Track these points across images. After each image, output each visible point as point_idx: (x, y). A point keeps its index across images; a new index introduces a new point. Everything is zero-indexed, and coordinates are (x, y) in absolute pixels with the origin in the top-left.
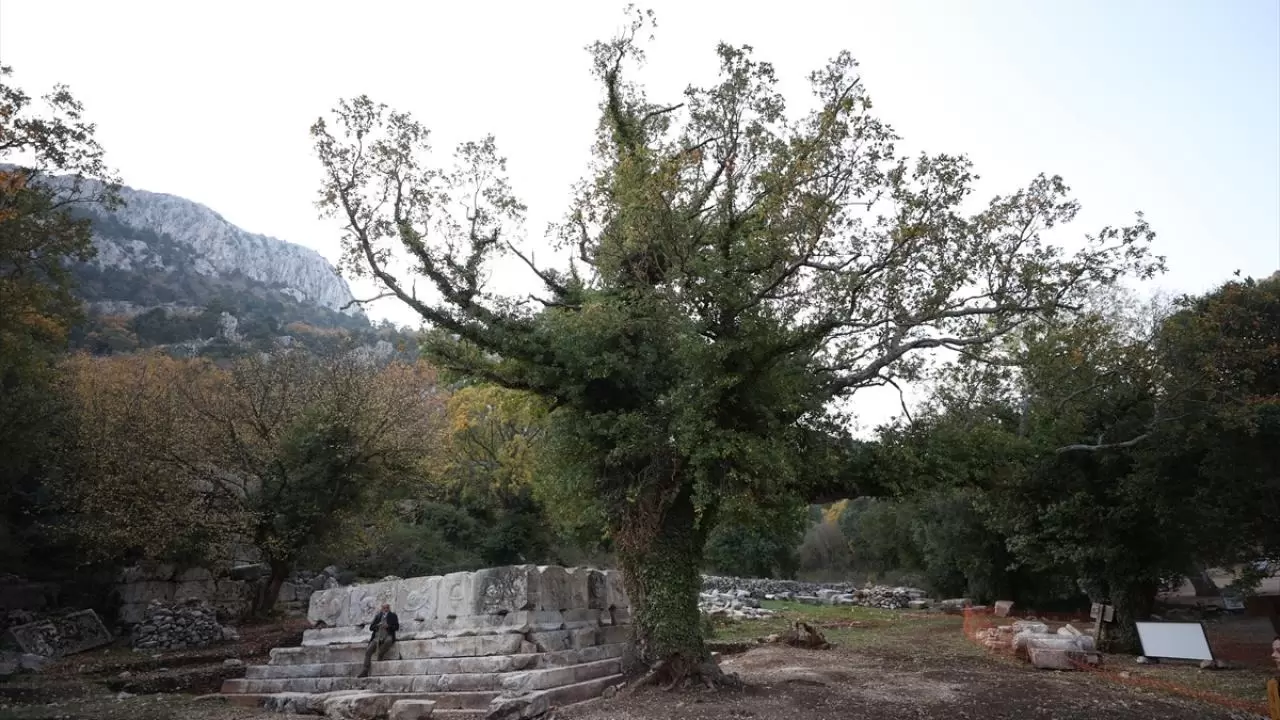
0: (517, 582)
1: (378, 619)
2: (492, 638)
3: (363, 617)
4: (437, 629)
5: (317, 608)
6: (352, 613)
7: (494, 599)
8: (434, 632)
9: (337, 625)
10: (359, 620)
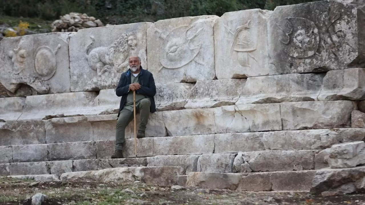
0: (342, 26)
1: (125, 79)
2: (306, 105)
3: (95, 80)
4: (217, 94)
5: (13, 63)
6: (75, 72)
7: (304, 51)
8: (214, 99)
9: (52, 90)
10: (89, 82)
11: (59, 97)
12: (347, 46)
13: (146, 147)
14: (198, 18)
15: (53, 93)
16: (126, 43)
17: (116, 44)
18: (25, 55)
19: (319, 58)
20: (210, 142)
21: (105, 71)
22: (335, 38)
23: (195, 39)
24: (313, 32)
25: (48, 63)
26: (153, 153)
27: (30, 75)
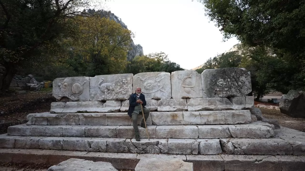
0: (243, 78)
3: (103, 96)
4: (174, 105)
5: (61, 88)
6: (93, 93)
7: (223, 88)
8: (173, 107)
9: (80, 100)
10: (100, 97)
11: (84, 103)
12: (246, 87)
13: (151, 133)
14: (161, 73)
15: (80, 101)
16: (121, 82)
17: (116, 82)
18: (67, 85)
19: (231, 91)
20: (195, 132)
21: (109, 93)
22: (240, 83)
23: (161, 81)
24: (227, 80)
25: (79, 89)
26: (156, 136)
27: (69, 94)
